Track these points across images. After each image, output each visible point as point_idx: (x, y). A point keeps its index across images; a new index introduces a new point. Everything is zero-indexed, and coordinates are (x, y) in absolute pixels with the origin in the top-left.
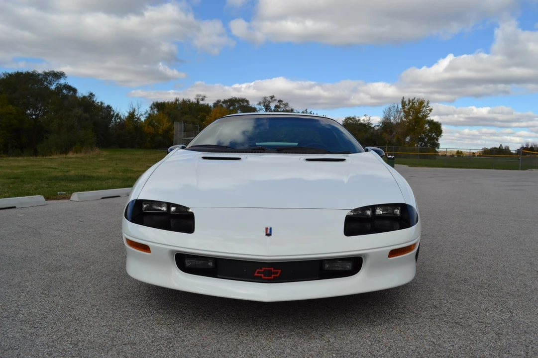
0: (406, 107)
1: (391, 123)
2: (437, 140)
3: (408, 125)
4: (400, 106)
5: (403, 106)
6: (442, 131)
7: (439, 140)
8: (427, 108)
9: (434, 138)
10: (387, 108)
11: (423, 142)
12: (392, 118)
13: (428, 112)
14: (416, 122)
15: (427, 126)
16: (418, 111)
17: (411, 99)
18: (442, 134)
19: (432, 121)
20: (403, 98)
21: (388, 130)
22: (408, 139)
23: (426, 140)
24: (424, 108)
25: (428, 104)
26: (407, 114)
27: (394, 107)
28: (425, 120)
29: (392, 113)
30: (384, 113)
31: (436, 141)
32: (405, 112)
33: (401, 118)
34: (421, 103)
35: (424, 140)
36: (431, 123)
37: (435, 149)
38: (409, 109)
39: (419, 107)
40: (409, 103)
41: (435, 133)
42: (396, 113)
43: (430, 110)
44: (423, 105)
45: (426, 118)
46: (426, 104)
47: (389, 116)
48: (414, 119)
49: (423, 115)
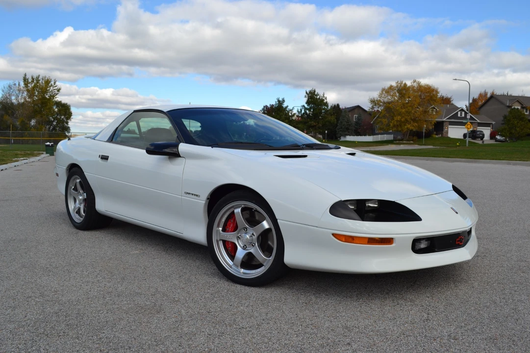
0: (29, 85)
1: (12, 104)
2: (67, 123)
3: (34, 107)
4: (22, 84)
5: (26, 84)
6: (72, 113)
7: (69, 124)
8: (55, 88)
9: (63, 121)
10: (7, 86)
11: (51, 125)
12: (13, 98)
13: (56, 92)
14: (42, 103)
15: (55, 107)
16: (44, 90)
17: (35, 77)
18: (72, 117)
19: (60, 102)
20: (25, 75)
21: (10, 112)
22: (33, 122)
23: (55, 123)
24: (51, 88)
25: (55, 83)
26: (31, 93)
27: (15, 84)
28: (53, 102)
29: (12, 92)
30: (3, 91)
31: (66, 125)
32: (28, 91)
33: (25, 99)
34: (48, 82)
35: (52, 124)
36: (59, 104)
37: (65, 133)
38: (33, 88)
39: (46, 86)
40: (33, 81)
41: (65, 116)
42: (17, 92)
43: (59, 90)
44: (50, 85)
45: (53, 99)
46: (52, 83)
47: (9, 95)
48: (39, 99)
49: (51, 95)
